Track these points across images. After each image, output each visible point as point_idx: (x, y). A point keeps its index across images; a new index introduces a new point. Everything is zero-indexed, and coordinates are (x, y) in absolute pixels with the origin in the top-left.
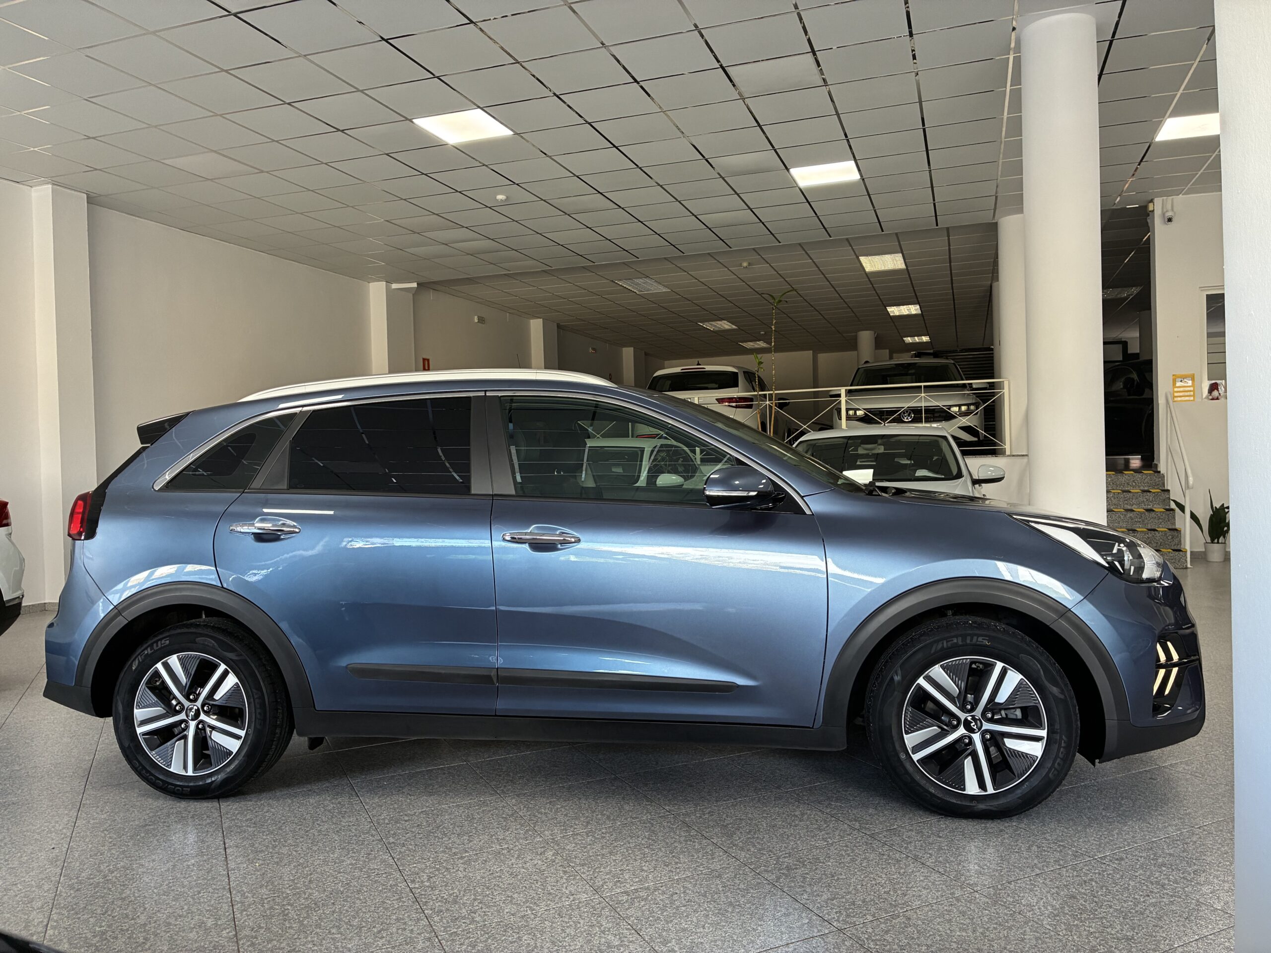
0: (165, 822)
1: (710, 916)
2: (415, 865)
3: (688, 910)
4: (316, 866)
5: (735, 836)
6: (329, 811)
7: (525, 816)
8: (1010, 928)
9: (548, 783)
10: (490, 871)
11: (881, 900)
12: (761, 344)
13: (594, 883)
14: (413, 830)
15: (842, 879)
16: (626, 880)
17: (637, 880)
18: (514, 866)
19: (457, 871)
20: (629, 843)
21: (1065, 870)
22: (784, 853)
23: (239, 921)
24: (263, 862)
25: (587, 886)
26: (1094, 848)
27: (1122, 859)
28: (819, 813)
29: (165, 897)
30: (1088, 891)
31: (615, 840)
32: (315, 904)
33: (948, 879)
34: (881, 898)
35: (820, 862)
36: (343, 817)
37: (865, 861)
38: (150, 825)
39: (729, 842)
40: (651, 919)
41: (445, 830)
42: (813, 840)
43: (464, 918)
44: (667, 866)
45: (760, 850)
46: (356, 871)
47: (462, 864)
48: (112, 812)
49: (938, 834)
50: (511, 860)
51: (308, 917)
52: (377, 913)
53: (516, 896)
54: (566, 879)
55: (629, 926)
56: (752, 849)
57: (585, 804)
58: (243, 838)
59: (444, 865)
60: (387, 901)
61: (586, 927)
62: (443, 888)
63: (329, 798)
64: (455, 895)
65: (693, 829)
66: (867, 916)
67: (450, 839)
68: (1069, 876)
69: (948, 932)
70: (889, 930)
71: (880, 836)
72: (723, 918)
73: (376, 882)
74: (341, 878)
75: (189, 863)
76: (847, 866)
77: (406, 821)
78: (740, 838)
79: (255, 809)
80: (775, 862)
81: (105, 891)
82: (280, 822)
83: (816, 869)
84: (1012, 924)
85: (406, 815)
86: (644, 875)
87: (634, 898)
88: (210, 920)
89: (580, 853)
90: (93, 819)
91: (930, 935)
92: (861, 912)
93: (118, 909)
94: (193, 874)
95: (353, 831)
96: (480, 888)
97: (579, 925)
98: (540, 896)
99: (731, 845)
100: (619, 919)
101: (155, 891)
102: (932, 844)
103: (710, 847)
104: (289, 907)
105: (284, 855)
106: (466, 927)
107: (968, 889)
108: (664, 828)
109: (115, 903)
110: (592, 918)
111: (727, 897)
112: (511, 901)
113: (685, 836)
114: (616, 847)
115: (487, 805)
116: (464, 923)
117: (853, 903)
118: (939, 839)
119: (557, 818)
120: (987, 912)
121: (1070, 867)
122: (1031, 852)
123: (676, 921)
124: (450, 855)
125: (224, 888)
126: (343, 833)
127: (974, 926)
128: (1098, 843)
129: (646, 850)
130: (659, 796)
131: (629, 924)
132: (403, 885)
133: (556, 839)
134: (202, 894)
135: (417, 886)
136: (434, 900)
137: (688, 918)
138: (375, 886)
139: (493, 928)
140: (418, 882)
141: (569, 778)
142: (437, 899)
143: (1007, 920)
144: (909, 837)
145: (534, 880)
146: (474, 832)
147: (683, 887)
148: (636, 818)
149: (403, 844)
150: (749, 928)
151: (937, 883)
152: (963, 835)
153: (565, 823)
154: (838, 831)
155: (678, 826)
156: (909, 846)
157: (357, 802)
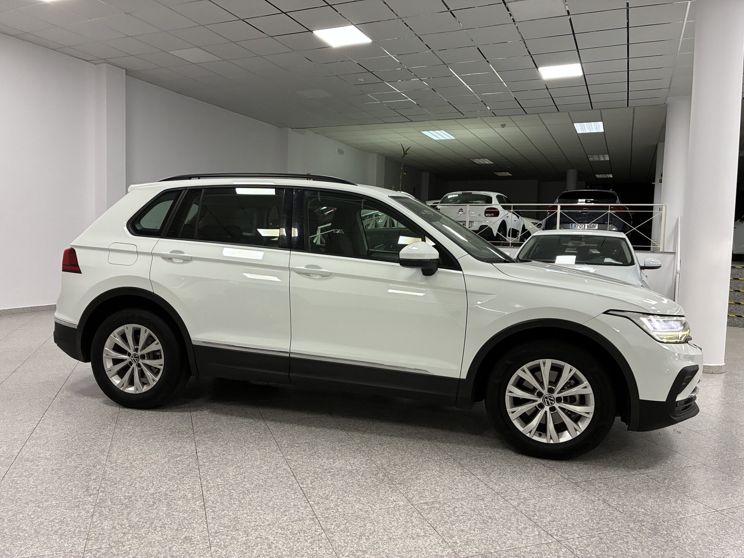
0: (163, 434)
1: (478, 524)
2: (303, 474)
3: (464, 518)
4: (247, 468)
5: (491, 475)
6: (253, 436)
7: (365, 451)
8: (665, 550)
9: (378, 432)
10: (346, 482)
11: (583, 525)
12: (508, 174)
13: (408, 496)
14: (301, 453)
15: (558, 509)
16: (426, 496)
17: (433, 496)
18: (360, 480)
19: (327, 480)
20: (427, 473)
21: (699, 516)
22: (521, 489)
23: (205, 497)
24: (218, 463)
25: (404, 497)
26: (717, 504)
27: (735, 513)
28: (543, 466)
29: (164, 478)
30: (713, 531)
31: (419, 471)
32: (248, 491)
33: (626, 516)
34: (584, 524)
35: (544, 497)
36: (261, 441)
37: (573, 499)
38: (155, 435)
39: (487, 479)
40: (442, 521)
41: (319, 454)
42: (539, 482)
43: (332, 509)
44: (451, 490)
45: (507, 485)
46: (270, 474)
47: (330, 476)
48: (134, 425)
49: (618, 487)
50: (358, 477)
51: (244, 498)
52: (283, 500)
53: (362, 498)
54: (391, 492)
55: (429, 525)
56: (502, 485)
57: (400, 447)
58: (206, 447)
59: (320, 475)
60: (288, 494)
61: (404, 522)
62: (320, 489)
63: (253, 429)
64: (326, 494)
65: (466, 469)
66: (575, 534)
67: (322, 460)
68: (701, 521)
69: (627, 549)
70: (589, 545)
71: (581, 484)
72: (486, 526)
73: (281, 481)
74: (262, 477)
75: (177, 459)
76: (561, 502)
77: (297, 447)
78: (494, 477)
79: (212, 431)
80: (516, 494)
81: (131, 472)
82: (226, 440)
83: (542, 501)
84: (666, 548)
85: (297, 443)
86: (437, 494)
87: (432, 508)
88: (189, 495)
89: (399, 476)
90: (124, 429)
91: (615, 550)
92: (571, 532)
93: (138, 483)
94: (179, 466)
95: (267, 450)
96: (341, 492)
97: (399, 521)
98: (376, 500)
99: (489, 481)
100: (423, 519)
101: (159, 474)
102: (614, 493)
103: (476, 481)
104: (233, 491)
105: (229, 460)
106: (333, 514)
107: (638, 524)
108: (448, 466)
109: (137, 480)
110: (407, 517)
111: (488, 513)
112: (359, 501)
113: (461, 472)
114: (420, 475)
115: (343, 442)
116: (332, 512)
117: (566, 525)
118: (618, 490)
119: (384, 454)
120: (650, 539)
121: (702, 515)
122: (677, 503)
123: (457, 525)
124: (323, 470)
125: (197, 476)
126: (262, 451)
127: (642, 547)
128: (719, 501)
129: (437, 478)
130: (444, 446)
131: (429, 523)
132: (297, 485)
133: (384, 467)
134: (185, 479)
135: (305, 486)
136: (314, 496)
137: (465, 523)
138: (281, 484)
139: (349, 516)
140: (305, 484)
141: (391, 429)
142: (316, 496)
143: (663, 545)
144: (599, 487)
145: (372, 490)
146: (336, 458)
147: (461, 504)
148: (431, 458)
149: (296, 460)
150: (502, 534)
151: (618, 518)
152: (634, 489)
153: (389, 457)
154: (555, 479)
155: (456, 466)
156: (600, 493)
157: (269, 433)
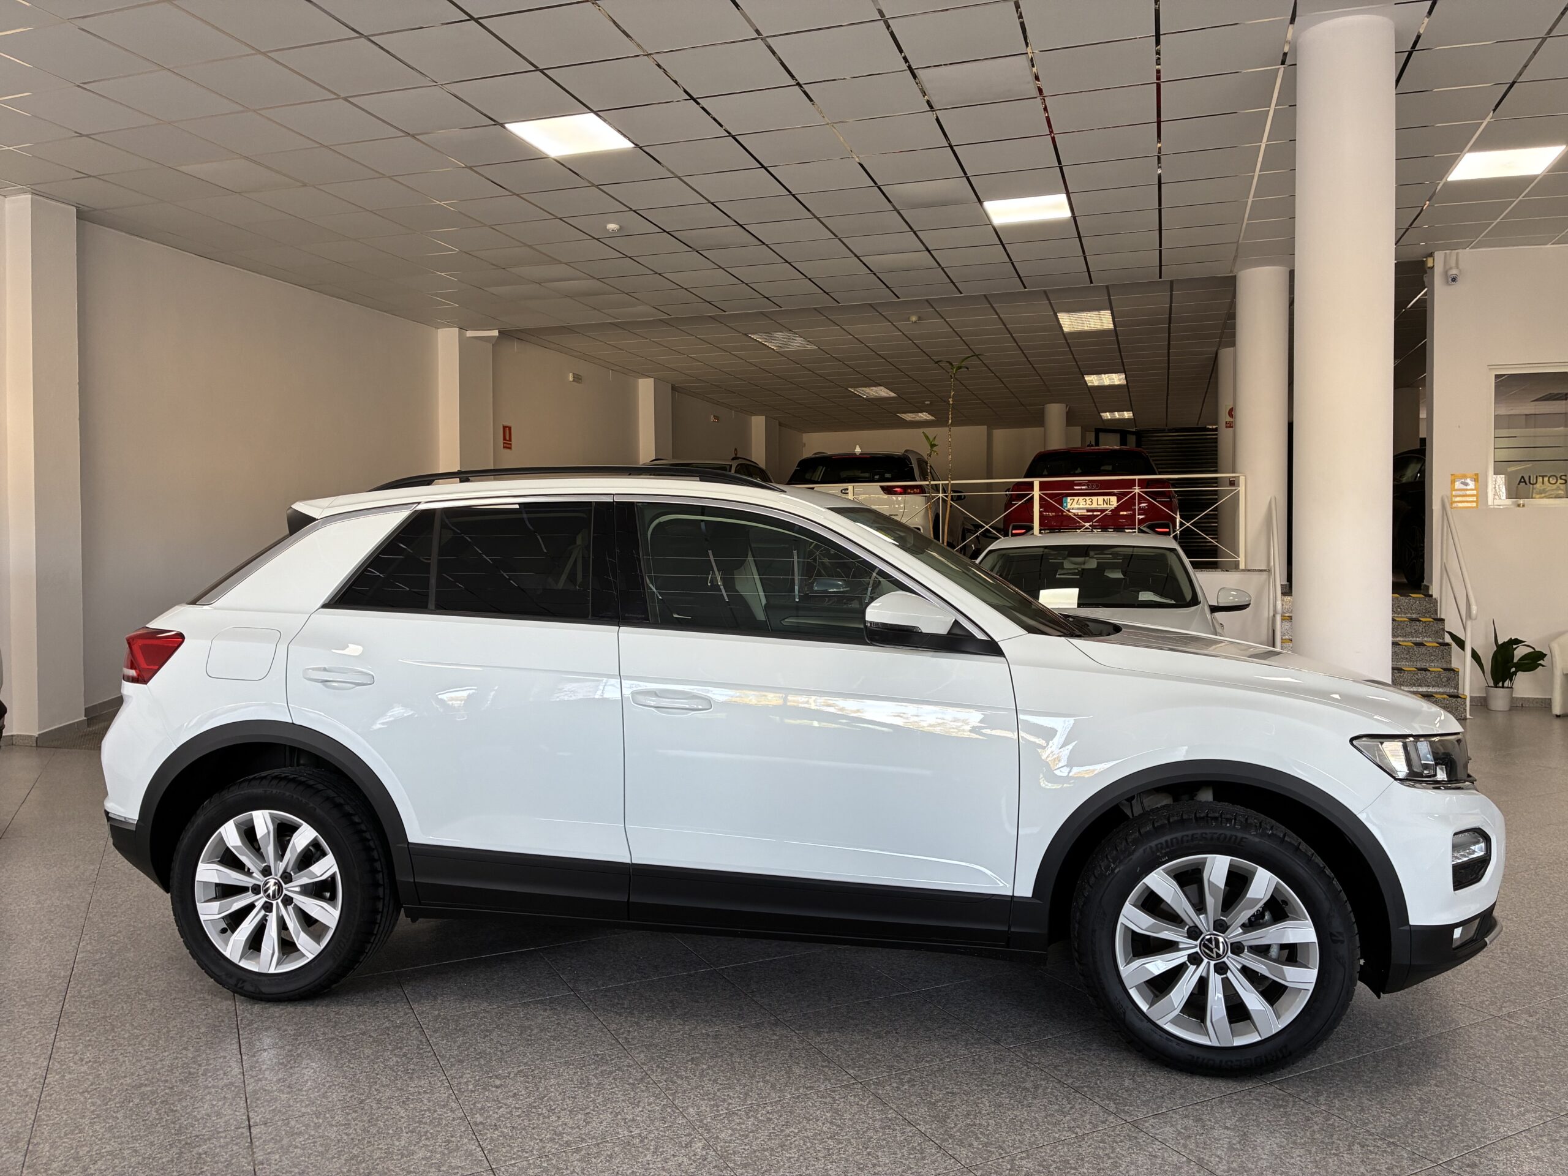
0: (166, 1081)
2: (513, 1162)
4: (376, 1160)
5: (948, 1121)
6: (392, 1069)
7: (660, 1082)
9: (687, 1028)
12: (924, 416)
14: (508, 1102)
18: (651, 1166)
20: (806, 1130)
22: (1019, 1150)
26: (1435, 1146)
28: (1058, 1086)
35: (1071, 1168)
36: (411, 1078)
38: (146, 1085)
39: (941, 1131)
41: (552, 1103)
42: (1056, 1129)
45: (986, 1145)
46: (431, 1170)
47: (579, 1160)
48: (95, 1062)
50: (645, 1155)
57: (739, 1063)
58: (274, 1110)
63: (390, 1047)
65: (891, 1108)
67: (559, 1118)
71: (1147, 1124)
75: (200, 1151)
77: (497, 1087)
78: (956, 1125)
79: (289, 1062)
80: (1009, 1167)
82: (324, 1085)
85: (497, 1077)
89: (741, 1145)
90: (70, 1073)
94: (206, 1168)
95: (426, 1102)
99: (946, 1137)
102: (1220, 1140)
103: (918, 1139)
105: (332, 1140)
108: (851, 1106)
113: (881, 1120)
114: (789, 1136)
115: (607, 1063)
118: (1226, 1132)
119: (703, 1087)
122: (1353, 1154)
124: (561, 1145)
126: (411, 1106)
129: (830, 1142)
133: (705, 1122)
141: (714, 1019)
144: (1186, 1128)
146: (592, 1108)
148: (811, 1088)
149: (495, 1125)
152: (1258, 1126)
153: (715, 1094)
154: (1088, 1116)
155: (869, 1103)
156: (1188, 1142)
157: (430, 1054)
